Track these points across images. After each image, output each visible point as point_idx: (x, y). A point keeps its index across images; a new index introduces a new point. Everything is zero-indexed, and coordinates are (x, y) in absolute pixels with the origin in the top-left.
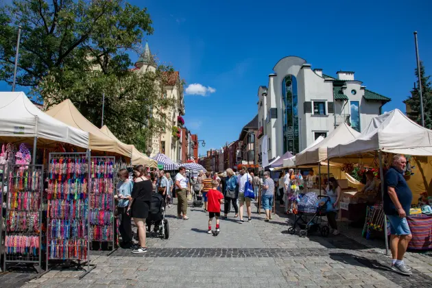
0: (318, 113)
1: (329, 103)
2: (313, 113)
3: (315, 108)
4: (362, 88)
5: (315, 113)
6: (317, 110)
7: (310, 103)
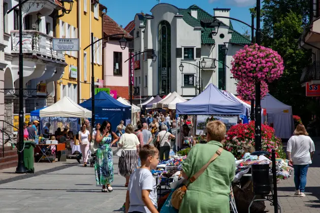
0: (188, 57)
1: (197, 49)
2: (183, 58)
3: (185, 53)
4: (229, 33)
5: (185, 57)
6: (186, 55)
7: (181, 49)
